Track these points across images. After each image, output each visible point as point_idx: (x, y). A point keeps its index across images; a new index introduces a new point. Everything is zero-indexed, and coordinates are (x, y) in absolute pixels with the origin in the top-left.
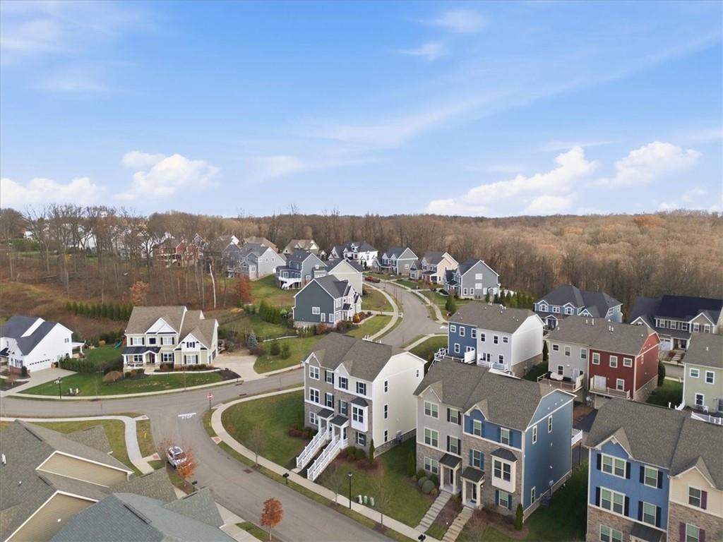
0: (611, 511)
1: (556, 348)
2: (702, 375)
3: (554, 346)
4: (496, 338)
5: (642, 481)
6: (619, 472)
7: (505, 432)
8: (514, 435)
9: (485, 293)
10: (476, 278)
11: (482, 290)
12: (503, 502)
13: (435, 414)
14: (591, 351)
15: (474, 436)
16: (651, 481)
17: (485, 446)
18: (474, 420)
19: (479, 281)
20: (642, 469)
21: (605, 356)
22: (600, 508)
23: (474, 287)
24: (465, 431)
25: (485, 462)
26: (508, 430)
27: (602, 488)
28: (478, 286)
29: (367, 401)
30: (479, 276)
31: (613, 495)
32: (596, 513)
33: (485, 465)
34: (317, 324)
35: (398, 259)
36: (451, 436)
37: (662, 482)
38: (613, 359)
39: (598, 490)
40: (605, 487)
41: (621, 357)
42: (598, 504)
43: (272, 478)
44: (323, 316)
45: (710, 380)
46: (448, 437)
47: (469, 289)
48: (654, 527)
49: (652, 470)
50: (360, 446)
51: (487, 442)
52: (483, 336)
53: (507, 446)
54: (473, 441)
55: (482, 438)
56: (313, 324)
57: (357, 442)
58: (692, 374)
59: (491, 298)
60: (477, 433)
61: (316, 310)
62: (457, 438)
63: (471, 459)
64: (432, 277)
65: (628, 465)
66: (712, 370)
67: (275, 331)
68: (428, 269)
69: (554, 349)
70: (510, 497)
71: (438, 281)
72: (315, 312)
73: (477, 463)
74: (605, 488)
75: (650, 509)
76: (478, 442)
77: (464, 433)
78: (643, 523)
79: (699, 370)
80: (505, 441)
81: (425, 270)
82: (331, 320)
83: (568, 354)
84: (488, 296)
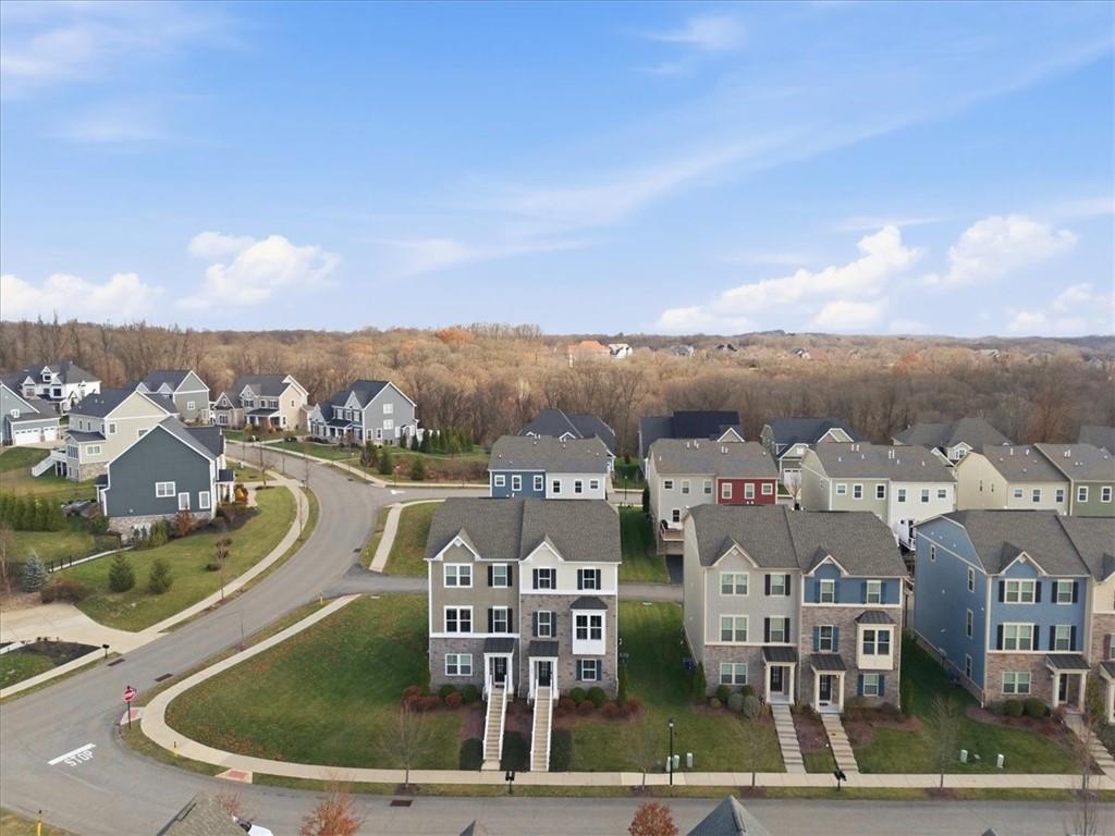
0: (1018, 651)
1: (668, 485)
2: (850, 490)
3: (666, 483)
4: (578, 484)
5: (1054, 600)
6: (1027, 597)
7: (874, 585)
8: (889, 586)
9: (397, 435)
10: (385, 412)
11: (393, 430)
12: (871, 689)
13: (742, 589)
14: (721, 481)
15: (822, 604)
16: (1065, 597)
17: (841, 615)
18: (822, 581)
19: (388, 417)
20: (1055, 585)
21: (738, 485)
22: (1004, 651)
23: (382, 425)
24: (806, 601)
25: (841, 638)
26: (880, 582)
27: (1005, 624)
28: (388, 425)
29: (604, 600)
30: (388, 409)
31: (1017, 629)
32: (997, 660)
33: (840, 643)
34: (170, 517)
35: (176, 393)
36: (771, 617)
37: (1078, 593)
38: (749, 488)
39: (1000, 628)
40: (1010, 621)
41: (758, 483)
42: (999, 647)
43: (466, 795)
44: (184, 500)
45: (858, 495)
46: (767, 621)
47: (374, 430)
48: (1069, 652)
49: (1064, 583)
50: (587, 683)
51: (844, 608)
52: (557, 484)
53: (878, 606)
54: (819, 613)
55: (835, 605)
56: (159, 518)
57: (579, 678)
58: (839, 492)
59: (409, 442)
60: (827, 598)
61: (165, 488)
62: (783, 617)
63: (816, 640)
64: (272, 418)
65: (1039, 584)
66: (859, 482)
67: (63, 546)
68: (257, 406)
69: (667, 487)
70: (882, 679)
71: (282, 425)
72: (161, 492)
73: (826, 644)
74: (1009, 624)
75: (1062, 634)
76: (830, 611)
77: (803, 604)
78: (1056, 652)
79: (846, 485)
80: (874, 599)
81: (250, 409)
82: (205, 503)
83: (686, 491)
84: (403, 439)
